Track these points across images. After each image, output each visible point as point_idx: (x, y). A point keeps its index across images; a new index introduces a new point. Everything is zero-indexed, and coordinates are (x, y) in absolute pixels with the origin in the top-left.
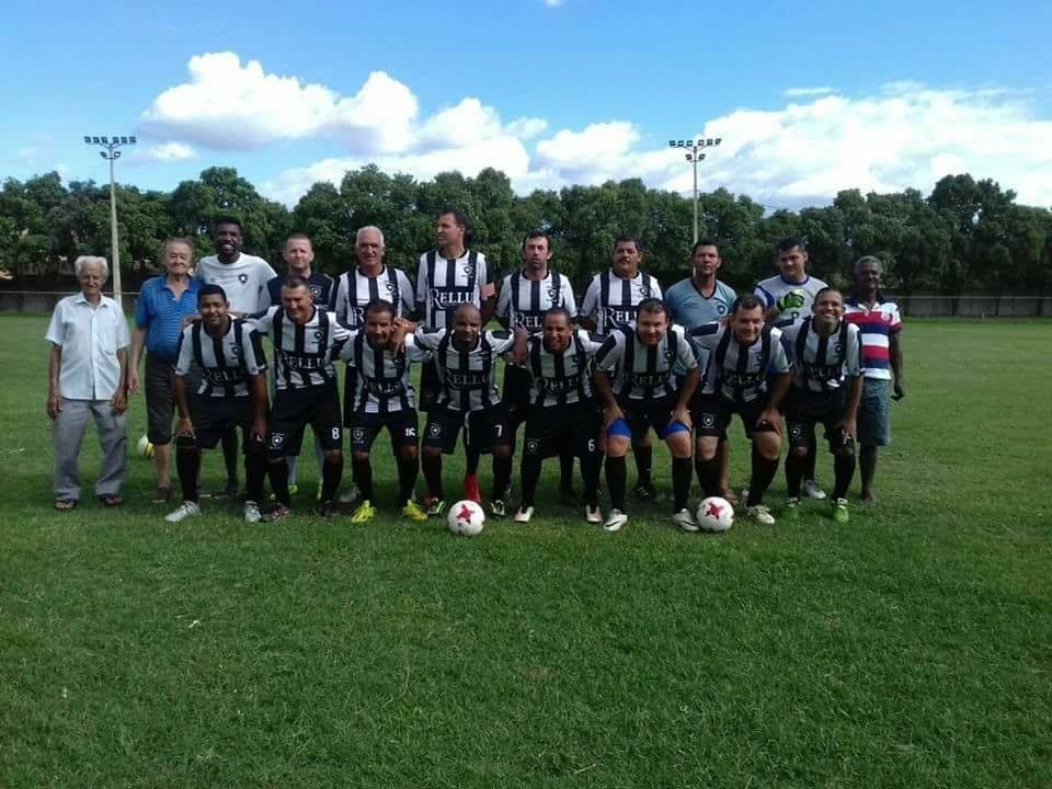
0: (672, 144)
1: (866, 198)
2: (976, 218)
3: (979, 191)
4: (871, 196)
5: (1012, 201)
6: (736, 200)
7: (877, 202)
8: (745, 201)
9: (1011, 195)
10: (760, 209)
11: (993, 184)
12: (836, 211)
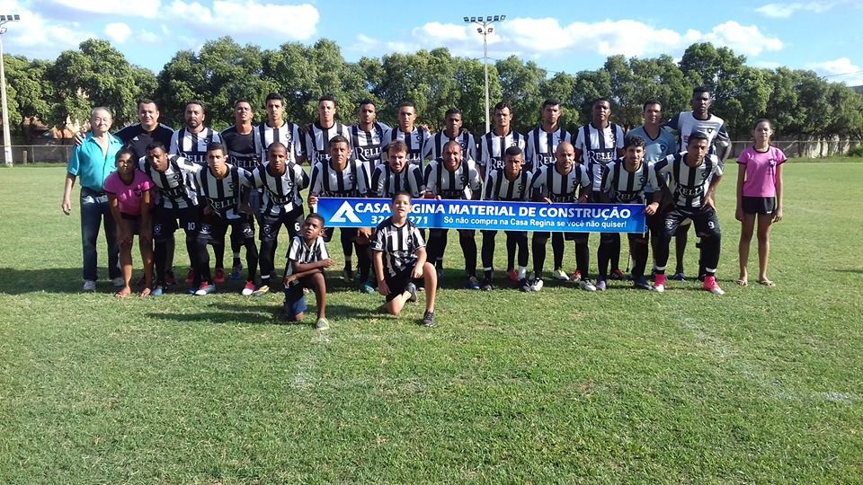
0: (466, 20)
1: (629, 62)
2: (716, 79)
3: (717, 55)
4: (633, 61)
5: (744, 64)
6: (525, 65)
7: (637, 66)
8: (531, 66)
9: (742, 59)
10: (544, 72)
11: (729, 50)
12: (606, 74)
